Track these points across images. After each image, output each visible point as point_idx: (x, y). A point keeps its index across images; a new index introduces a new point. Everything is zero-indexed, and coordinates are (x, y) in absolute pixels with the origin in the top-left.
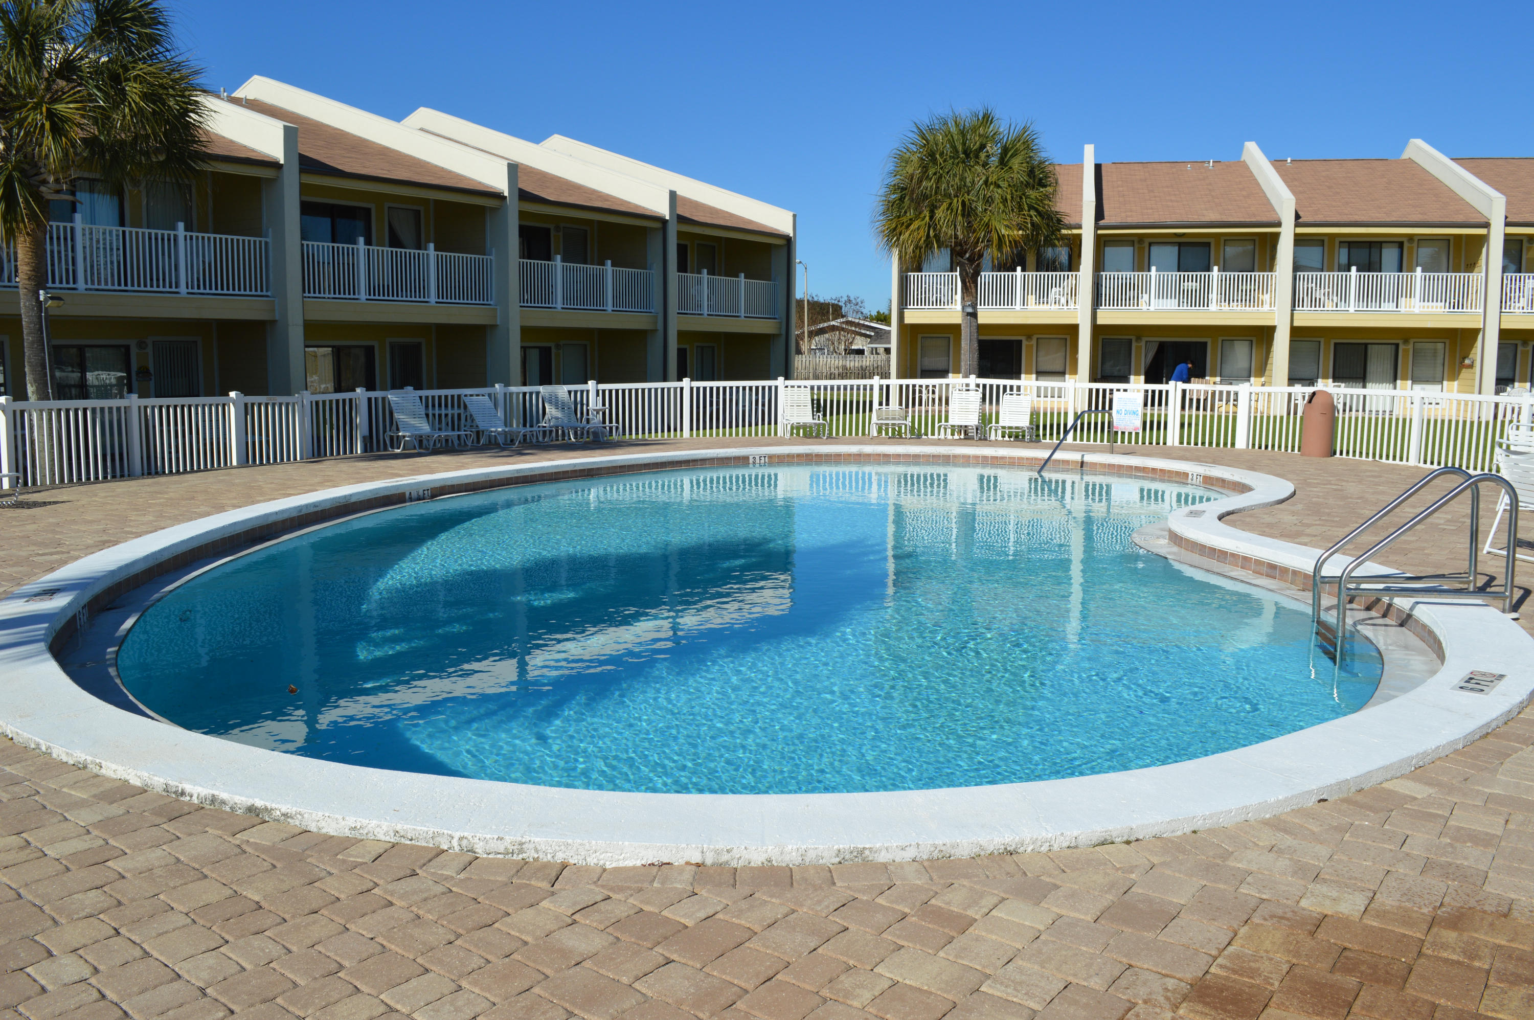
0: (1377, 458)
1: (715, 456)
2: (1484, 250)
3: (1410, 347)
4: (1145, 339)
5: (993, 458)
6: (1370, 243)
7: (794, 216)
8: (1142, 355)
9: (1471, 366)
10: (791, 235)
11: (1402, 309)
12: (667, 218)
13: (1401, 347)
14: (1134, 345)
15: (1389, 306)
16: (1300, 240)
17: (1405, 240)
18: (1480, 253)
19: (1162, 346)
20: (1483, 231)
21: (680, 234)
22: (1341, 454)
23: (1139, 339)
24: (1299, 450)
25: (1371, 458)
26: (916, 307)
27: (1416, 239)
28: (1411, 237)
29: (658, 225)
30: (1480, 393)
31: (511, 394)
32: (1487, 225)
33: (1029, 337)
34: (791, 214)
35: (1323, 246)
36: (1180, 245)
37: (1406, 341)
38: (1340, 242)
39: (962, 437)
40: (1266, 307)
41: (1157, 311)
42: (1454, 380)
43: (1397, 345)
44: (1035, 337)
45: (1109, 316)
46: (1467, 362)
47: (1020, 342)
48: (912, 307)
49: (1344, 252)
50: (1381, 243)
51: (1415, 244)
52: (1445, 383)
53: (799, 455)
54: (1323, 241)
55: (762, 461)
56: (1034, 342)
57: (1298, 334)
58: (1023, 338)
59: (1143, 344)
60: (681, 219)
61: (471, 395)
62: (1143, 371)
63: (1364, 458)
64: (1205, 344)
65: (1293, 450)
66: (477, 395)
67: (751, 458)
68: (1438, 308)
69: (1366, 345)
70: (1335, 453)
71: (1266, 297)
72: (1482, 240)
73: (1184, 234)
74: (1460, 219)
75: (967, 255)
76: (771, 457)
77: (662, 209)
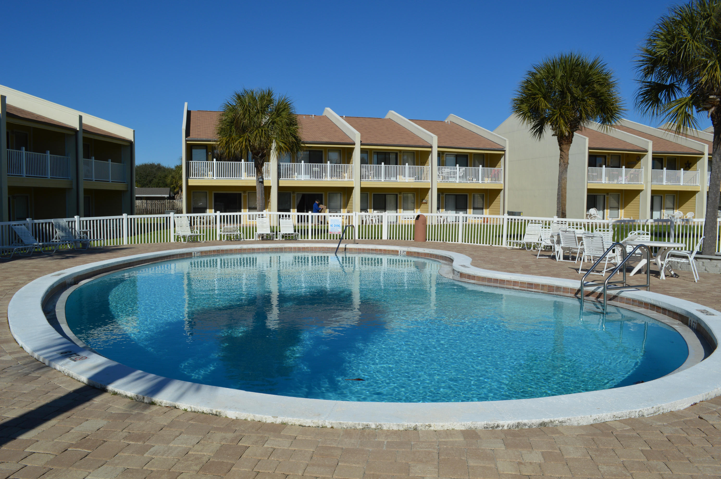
0: (445, 241)
1: (178, 253)
2: (430, 157)
3: (402, 195)
4: (296, 193)
5: (303, 248)
6: (385, 153)
7: (134, 131)
8: (295, 199)
9: (426, 203)
10: (133, 141)
11: (398, 180)
12: (78, 129)
13: (398, 196)
14: (292, 195)
15: (393, 179)
16: (363, 151)
17: (398, 152)
18: (428, 158)
19: (304, 196)
20: (430, 149)
21: (84, 138)
22: (429, 240)
23: (294, 193)
24: (413, 239)
25: (442, 241)
26: (194, 177)
27: (402, 151)
28: (400, 151)
29: (73, 133)
30: (431, 213)
31: (36, 224)
32: (431, 147)
33: (245, 192)
34: (133, 130)
35: (367, 153)
36: (310, 151)
37: (400, 193)
38: (374, 152)
39: (261, 239)
40: (346, 179)
41: (305, 180)
42: (418, 209)
43: (397, 195)
44: (247, 192)
45: (284, 183)
46: (424, 201)
47: (241, 194)
48: (192, 177)
49: (375, 156)
50: (389, 153)
51: (402, 154)
52: (415, 210)
53: (214, 251)
54: (367, 151)
55: (198, 255)
56: (247, 194)
57: (363, 190)
58: (242, 192)
59: (296, 195)
60: (85, 131)
61: (15, 225)
62: (296, 207)
63: (439, 241)
64: (322, 194)
65: (411, 239)
66: (18, 225)
67: (193, 253)
68: (412, 179)
69: (385, 195)
70: (426, 240)
71: (346, 175)
72: (429, 153)
73: (311, 147)
74: (421, 144)
75: (260, 155)
76: (202, 252)
77: (76, 125)
